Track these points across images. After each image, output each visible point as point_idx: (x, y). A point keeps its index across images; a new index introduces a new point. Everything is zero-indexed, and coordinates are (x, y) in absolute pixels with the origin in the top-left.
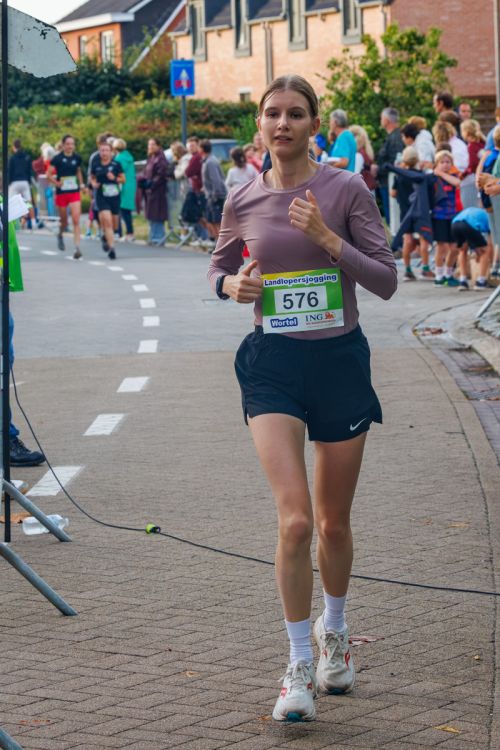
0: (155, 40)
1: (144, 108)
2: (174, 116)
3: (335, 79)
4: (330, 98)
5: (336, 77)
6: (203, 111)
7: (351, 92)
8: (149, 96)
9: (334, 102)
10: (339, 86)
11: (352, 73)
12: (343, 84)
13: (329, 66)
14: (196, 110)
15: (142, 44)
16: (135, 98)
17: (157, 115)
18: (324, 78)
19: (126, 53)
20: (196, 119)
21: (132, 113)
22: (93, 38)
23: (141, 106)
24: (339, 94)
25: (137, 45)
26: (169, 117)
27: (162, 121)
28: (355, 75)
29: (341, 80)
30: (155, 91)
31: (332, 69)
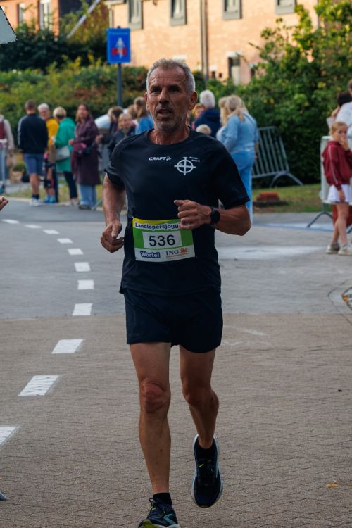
0: (92, 8)
1: (81, 75)
2: (110, 83)
3: (269, 48)
4: (263, 66)
5: (270, 46)
6: (138, 78)
7: (285, 61)
8: (85, 63)
9: (267, 71)
10: (273, 56)
11: (285, 42)
12: (276, 53)
13: (263, 35)
14: (132, 77)
15: (79, 12)
16: (71, 64)
17: (93, 82)
18: (257, 48)
19: (63, 20)
20: (132, 86)
21: (69, 79)
22: (31, 5)
23: (78, 73)
24: (272, 62)
25: (75, 13)
26: (104, 84)
27: (98, 87)
28: (288, 45)
29: (274, 49)
30: (91, 58)
31: (267, 38)
